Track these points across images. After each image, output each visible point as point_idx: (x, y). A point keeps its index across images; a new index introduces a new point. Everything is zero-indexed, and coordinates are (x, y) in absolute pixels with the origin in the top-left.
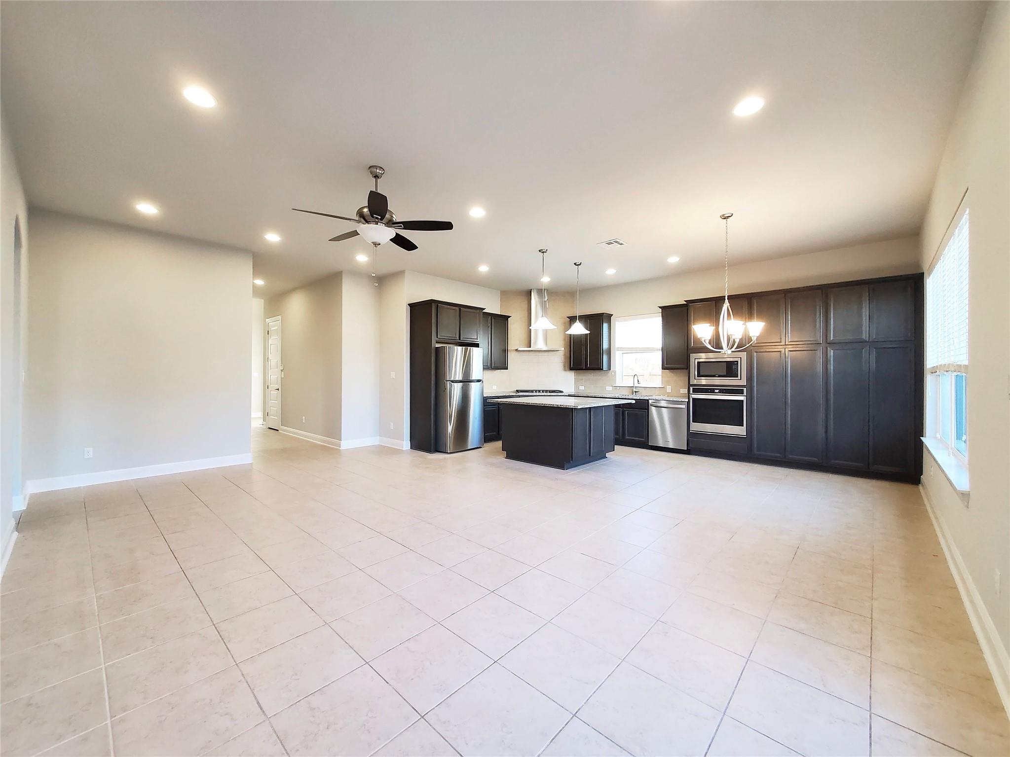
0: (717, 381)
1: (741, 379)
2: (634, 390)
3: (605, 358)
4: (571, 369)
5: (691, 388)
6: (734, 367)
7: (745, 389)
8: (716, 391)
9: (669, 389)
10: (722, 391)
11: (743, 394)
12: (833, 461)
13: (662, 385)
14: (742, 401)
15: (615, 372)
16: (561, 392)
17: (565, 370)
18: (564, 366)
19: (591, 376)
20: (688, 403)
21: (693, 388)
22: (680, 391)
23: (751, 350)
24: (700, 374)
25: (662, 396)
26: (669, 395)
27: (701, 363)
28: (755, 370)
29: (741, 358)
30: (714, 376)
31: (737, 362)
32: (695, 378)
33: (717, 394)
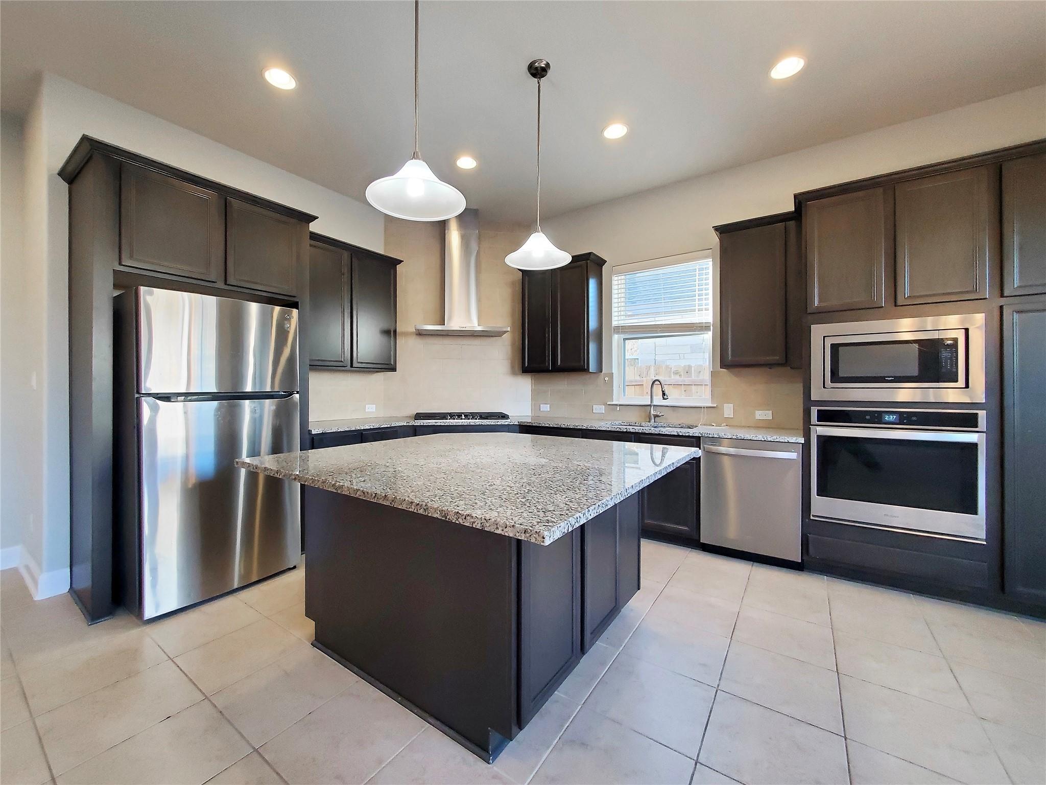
0: (906, 393)
1: (967, 387)
2: (652, 412)
3: (592, 347)
4: (526, 370)
5: (814, 411)
6: (945, 354)
7: (982, 414)
8: (892, 418)
9: (728, 410)
10: (908, 419)
11: (977, 427)
13: (712, 402)
14: (973, 447)
15: (611, 375)
16: (504, 416)
17: (514, 373)
18: (513, 367)
19: (562, 385)
20: (806, 447)
21: (818, 410)
22: (754, 414)
23: (1001, 307)
24: (841, 374)
25: (716, 426)
26: (729, 422)
27: (840, 348)
28: (1014, 362)
29: (967, 330)
30: (881, 379)
31: (956, 340)
32: (824, 387)
33: (890, 425)
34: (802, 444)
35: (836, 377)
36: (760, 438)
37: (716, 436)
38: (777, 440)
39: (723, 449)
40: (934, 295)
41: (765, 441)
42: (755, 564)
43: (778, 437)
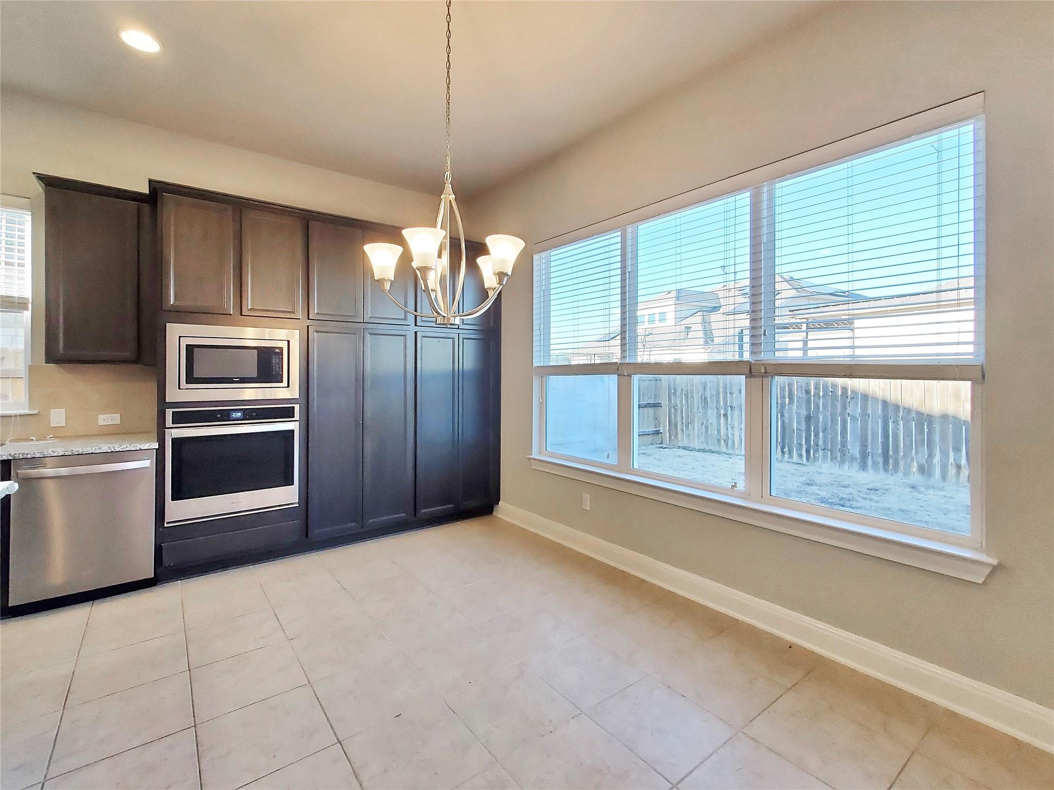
0: (251, 393)
1: (288, 386)
5: (169, 413)
6: (274, 360)
7: (297, 407)
9: (57, 417)
10: (250, 415)
11: (294, 417)
12: (423, 511)
13: (30, 408)
14: (292, 432)
20: (161, 452)
21: (173, 412)
22: (97, 420)
23: (308, 326)
24: (196, 375)
25: (37, 440)
26: (59, 434)
27: (196, 350)
28: (314, 368)
29: (289, 342)
30: (229, 380)
31: (281, 349)
32: (179, 388)
33: (237, 422)
34: (156, 449)
35: (191, 379)
36: (105, 449)
37: (38, 455)
38: (127, 449)
39: (49, 472)
40: (269, 311)
41: (112, 452)
42: (96, 602)
43: (128, 446)
